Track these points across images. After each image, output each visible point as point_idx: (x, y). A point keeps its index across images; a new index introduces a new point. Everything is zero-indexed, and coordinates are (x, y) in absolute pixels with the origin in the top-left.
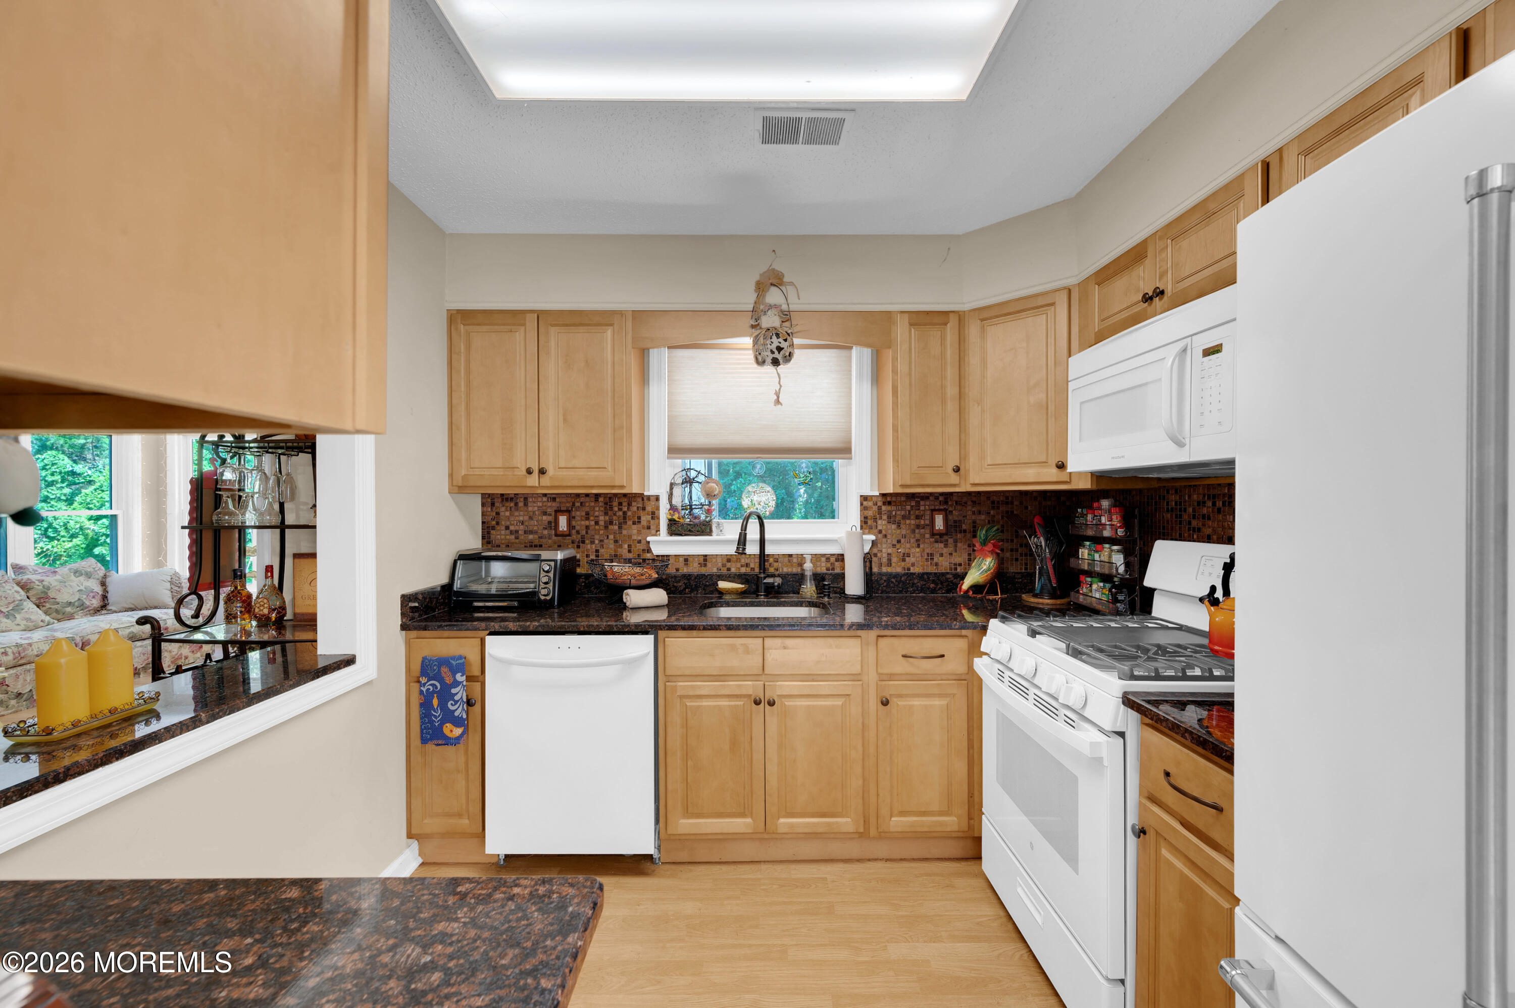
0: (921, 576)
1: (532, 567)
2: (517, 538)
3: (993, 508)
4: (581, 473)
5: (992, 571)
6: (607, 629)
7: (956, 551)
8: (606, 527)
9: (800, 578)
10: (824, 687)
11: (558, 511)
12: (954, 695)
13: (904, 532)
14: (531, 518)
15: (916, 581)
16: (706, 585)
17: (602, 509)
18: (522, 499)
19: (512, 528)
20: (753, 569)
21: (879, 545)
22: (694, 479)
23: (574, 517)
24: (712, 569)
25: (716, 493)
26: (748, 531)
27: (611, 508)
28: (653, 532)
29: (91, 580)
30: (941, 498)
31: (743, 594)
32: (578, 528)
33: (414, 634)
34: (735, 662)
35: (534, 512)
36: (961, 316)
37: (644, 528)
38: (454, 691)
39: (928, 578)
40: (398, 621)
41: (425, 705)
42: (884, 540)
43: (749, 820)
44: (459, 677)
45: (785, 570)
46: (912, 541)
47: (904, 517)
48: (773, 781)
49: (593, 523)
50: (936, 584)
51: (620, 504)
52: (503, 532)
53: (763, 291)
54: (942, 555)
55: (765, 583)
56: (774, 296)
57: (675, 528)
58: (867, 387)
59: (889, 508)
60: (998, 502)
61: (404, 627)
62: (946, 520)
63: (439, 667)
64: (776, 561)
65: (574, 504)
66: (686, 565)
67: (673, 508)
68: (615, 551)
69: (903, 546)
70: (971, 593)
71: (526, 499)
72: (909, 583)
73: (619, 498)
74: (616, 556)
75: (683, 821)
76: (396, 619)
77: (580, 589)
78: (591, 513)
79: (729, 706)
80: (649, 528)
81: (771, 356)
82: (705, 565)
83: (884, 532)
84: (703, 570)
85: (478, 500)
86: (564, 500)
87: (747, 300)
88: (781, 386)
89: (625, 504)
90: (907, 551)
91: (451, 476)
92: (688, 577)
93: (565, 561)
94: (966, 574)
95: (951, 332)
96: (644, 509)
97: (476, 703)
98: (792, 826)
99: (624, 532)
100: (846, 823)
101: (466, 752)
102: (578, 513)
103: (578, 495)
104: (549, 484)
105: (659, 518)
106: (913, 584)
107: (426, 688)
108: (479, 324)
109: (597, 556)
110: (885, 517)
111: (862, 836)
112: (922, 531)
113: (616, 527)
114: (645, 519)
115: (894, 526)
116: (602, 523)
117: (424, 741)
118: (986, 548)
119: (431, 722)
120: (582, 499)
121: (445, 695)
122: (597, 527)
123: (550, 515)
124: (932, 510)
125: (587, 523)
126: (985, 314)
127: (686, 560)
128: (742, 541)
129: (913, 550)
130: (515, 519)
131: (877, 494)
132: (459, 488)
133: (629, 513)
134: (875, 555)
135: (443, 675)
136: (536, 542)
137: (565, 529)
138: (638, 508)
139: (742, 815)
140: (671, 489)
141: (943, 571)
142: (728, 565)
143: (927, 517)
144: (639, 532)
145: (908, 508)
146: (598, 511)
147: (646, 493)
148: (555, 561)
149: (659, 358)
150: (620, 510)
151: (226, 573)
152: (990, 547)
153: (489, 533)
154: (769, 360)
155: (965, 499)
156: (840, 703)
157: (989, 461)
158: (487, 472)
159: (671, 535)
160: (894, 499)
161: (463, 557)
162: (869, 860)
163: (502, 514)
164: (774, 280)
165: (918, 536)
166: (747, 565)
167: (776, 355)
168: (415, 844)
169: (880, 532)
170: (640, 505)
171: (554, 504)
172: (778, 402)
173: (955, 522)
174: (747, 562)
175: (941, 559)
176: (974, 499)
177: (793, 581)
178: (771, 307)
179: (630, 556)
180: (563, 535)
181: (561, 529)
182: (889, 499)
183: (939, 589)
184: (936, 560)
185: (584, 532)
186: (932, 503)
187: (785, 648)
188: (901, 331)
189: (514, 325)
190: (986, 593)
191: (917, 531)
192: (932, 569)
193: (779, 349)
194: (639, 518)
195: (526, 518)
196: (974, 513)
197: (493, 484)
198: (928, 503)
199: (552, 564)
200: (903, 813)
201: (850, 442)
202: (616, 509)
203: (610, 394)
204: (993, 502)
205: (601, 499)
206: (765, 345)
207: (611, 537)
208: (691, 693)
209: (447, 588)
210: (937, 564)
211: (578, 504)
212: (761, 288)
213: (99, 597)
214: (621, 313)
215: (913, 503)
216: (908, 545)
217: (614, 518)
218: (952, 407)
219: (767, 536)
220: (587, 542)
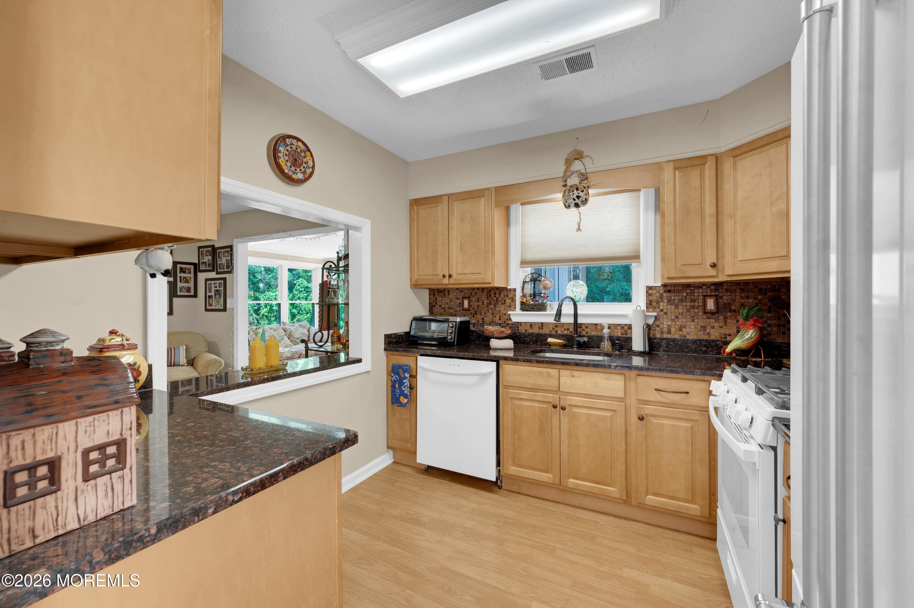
0: (694, 342)
1: (446, 325)
2: (445, 311)
3: (760, 294)
4: (469, 276)
5: (753, 340)
6: (473, 357)
7: (726, 325)
8: (488, 306)
9: (601, 339)
10: (599, 403)
11: (464, 298)
12: (698, 421)
13: (681, 311)
14: (451, 301)
15: (690, 345)
16: (542, 340)
17: (486, 296)
18: (447, 292)
19: (442, 306)
20: (571, 332)
21: (661, 319)
22: (536, 279)
23: (472, 301)
24: (546, 331)
25: (549, 286)
26: (562, 308)
27: (490, 296)
28: (513, 309)
29: (305, 329)
30: (713, 287)
31: (564, 346)
32: (473, 306)
33: (390, 353)
34: (541, 382)
35: (452, 298)
36: (718, 158)
37: (507, 306)
38: (404, 381)
39: (701, 343)
40: (383, 346)
41: (393, 386)
42: (665, 316)
43: (550, 476)
44: (407, 375)
45: (593, 333)
46: (688, 317)
47: (681, 301)
48: (565, 455)
49: (481, 304)
50: (708, 348)
51: (495, 293)
52: (438, 308)
53: (569, 164)
54: (713, 328)
55: (576, 340)
56: (577, 166)
57: (525, 307)
58: (651, 214)
59: (669, 294)
60: (766, 290)
61: (385, 349)
62: (717, 304)
63: (398, 369)
64: (587, 327)
65: (471, 294)
66: (531, 328)
67: (524, 296)
68: (492, 319)
69: (680, 321)
70: (734, 355)
71: (449, 291)
72: (684, 346)
73: (495, 290)
74: (493, 322)
75: (512, 467)
76: (382, 346)
77: (474, 339)
78: (480, 298)
79: (539, 407)
80: (510, 306)
81: (574, 202)
82: (542, 329)
83: (665, 311)
84: (541, 332)
85: (427, 292)
86: (466, 292)
87: (559, 169)
88: (581, 219)
89: (498, 293)
90: (684, 324)
91: (411, 279)
92: (531, 335)
93: (461, 322)
94: (731, 341)
95: (709, 170)
96: (507, 296)
97: (413, 388)
98: (577, 484)
99: (497, 309)
100: (613, 490)
101: (410, 411)
102: (473, 298)
103: (473, 289)
104: (453, 283)
105: (515, 301)
106: (688, 347)
107: (394, 378)
108: (422, 205)
109: (483, 322)
110: (665, 301)
111: (626, 501)
112: (696, 310)
113: (493, 306)
114: (508, 301)
115: (673, 307)
116: (485, 304)
117: (393, 403)
118: (748, 323)
119: (395, 395)
120: (475, 291)
121: (401, 383)
122: (483, 306)
123: (460, 299)
124: (705, 296)
125: (478, 304)
126: (737, 153)
127: (531, 325)
128: (559, 314)
129: (689, 324)
130: (443, 301)
131: (660, 285)
132: (416, 286)
133: (500, 299)
134: (658, 326)
135: (400, 373)
136: (454, 313)
137: (467, 307)
138: (504, 295)
139: (546, 471)
140: (523, 284)
141: (714, 339)
142: (556, 329)
143: (701, 301)
144: (505, 309)
145: (685, 294)
146: (484, 297)
147: (508, 288)
148: (456, 322)
149: (517, 210)
150: (495, 296)
151: (332, 324)
152: (751, 322)
153: (432, 308)
154: (572, 205)
155: (734, 288)
156: (610, 415)
157: (740, 258)
158: (425, 277)
159: (523, 311)
160: (673, 288)
161: (415, 319)
162: (633, 520)
163: (438, 299)
164: (579, 156)
165: (692, 314)
166: (568, 329)
167: (577, 201)
168: (391, 452)
169: (662, 310)
170: (506, 294)
171: (462, 294)
172: (579, 229)
173: (724, 304)
174: (568, 327)
175: (712, 330)
176: (742, 287)
177: (597, 340)
178: (573, 173)
179: (500, 322)
180: (466, 310)
181: (465, 307)
182: (669, 288)
183: (710, 351)
184: (708, 331)
185: (476, 309)
186: (705, 291)
187: (573, 376)
188: (668, 173)
189: (437, 203)
190: (751, 357)
191: (692, 310)
192: (705, 337)
193: (578, 197)
194: (505, 301)
195: (449, 301)
196: (742, 298)
197: (428, 283)
198: (701, 291)
199: (454, 323)
200: (655, 494)
201: (639, 252)
202: (493, 296)
203: (483, 233)
204: (760, 290)
205: (485, 291)
206: (569, 196)
207: (490, 311)
208: (517, 396)
209: (408, 334)
210: (709, 334)
211: (473, 294)
212: (569, 162)
213: (307, 336)
214: (488, 189)
215: (688, 291)
216: (685, 320)
217: (492, 301)
218: (710, 222)
219: (579, 312)
220: (478, 314)
